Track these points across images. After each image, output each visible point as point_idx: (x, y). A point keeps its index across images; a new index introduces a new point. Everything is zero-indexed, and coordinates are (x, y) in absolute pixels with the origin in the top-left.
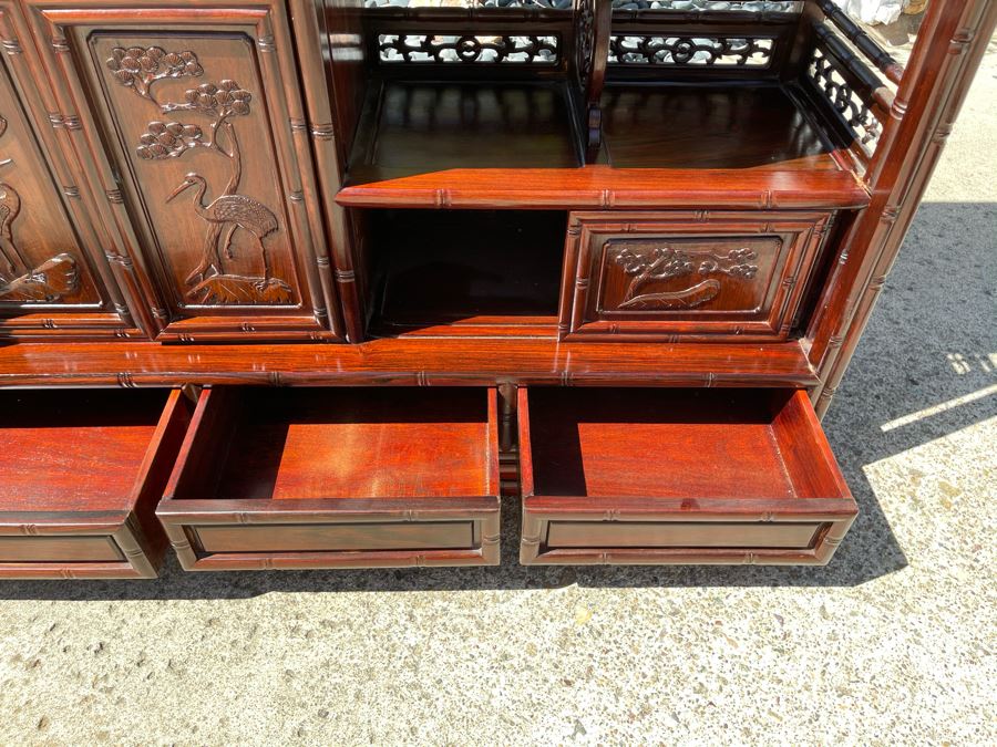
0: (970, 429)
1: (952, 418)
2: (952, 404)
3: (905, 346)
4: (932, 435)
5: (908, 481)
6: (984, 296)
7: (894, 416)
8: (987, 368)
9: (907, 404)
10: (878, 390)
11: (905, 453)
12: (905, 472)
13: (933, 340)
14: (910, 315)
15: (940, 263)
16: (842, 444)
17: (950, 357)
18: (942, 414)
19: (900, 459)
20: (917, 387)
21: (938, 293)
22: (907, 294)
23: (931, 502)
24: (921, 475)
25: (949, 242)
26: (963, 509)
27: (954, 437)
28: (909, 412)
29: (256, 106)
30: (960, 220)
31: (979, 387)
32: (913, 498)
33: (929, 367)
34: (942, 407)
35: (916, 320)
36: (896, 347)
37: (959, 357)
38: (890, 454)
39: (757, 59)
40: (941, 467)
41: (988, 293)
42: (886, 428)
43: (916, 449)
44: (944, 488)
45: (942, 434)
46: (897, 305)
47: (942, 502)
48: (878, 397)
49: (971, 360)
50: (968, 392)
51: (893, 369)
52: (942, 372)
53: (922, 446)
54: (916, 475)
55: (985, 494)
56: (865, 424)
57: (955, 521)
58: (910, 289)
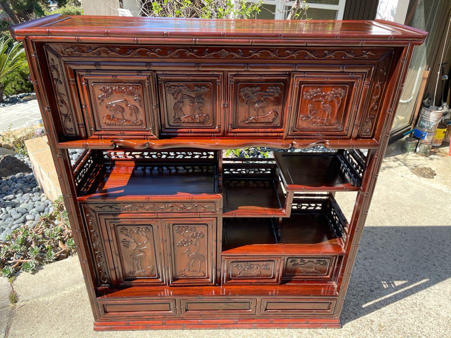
0: (388, 306)
1: (383, 303)
2: (383, 298)
3: (370, 279)
4: (377, 309)
5: (370, 324)
6: (394, 261)
7: (366, 302)
8: (393, 286)
9: (370, 299)
10: (362, 294)
11: (369, 314)
12: (369, 320)
13: (378, 277)
14: (371, 268)
15: (381, 249)
16: (351, 312)
17: (383, 282)
18: (380, 302)
19: (368, 316)
20: (373, 293)
21: (380, 260)
22: (371, 261)
23: (376, 330)
24: (374, 321)
25: (384, 242)
26: (385, 332)
27: (383, 309)
28: (370, 301)
29: (206, 236)
30: (387, 233)
31: (391, 292)
32: (371, 329)
33: (377, 286)
34: (380, 299)
35: (373, 270)
36: (367, 279)
37: (385, 282)
38: (365, 315)
39: (318, 208)
40: (379, 319)
41: (395, 260)
42: (363, 306)
43: (372, 313)
44: (380, 325)
45: (380, 308)
46: (367, 264)
47: (379, 330)
48: (362, 296)
49: (389, 284)
50: (388, 294)
51: (366, 286)
52: (380, 288)
53: (374, 312)
54: (372, 321)
55: (391, 327)
56: (358, 305)
57: (382, 335)
58: (371, 259)
